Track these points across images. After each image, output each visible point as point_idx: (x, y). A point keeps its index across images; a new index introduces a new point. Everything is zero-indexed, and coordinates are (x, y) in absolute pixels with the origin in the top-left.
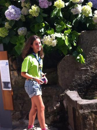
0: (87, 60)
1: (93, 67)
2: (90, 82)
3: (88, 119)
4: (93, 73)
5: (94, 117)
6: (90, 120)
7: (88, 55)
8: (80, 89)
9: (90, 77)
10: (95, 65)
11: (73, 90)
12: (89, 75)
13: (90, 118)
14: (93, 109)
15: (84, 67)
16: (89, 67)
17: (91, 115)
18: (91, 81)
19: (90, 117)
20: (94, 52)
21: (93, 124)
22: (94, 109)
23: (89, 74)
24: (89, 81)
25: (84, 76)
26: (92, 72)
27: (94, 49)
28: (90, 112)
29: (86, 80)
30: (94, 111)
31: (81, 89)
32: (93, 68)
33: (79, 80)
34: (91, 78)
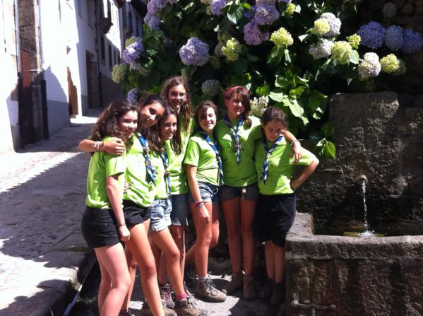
0: (340, 154)
1: (352, 169)
2: (342, 199)
3: (301, 274)
4: (350, 180)
5: (313, 270)
6: (304, 274)
7: (343, 144)
8: (319, 210)
9: (344, 188)
10: (356, 165)
11: (305, 212)
12: (340, 184)
13: (304, 272)
14: (312, 253)
15: (331, 168)
16: (343, 167)
17: (308, 266)
18: (343, 197)
19: (305, 269)
20: (357, 137)
21: (310, 285)
22: (315, 253)
23: (340, 182)
24: (340, 196)
25: (329, 184)
26: (347, 179)
27: (356, 131)
28: (304, 260)
29: (333, 195)
30: (315, 258)
31: (322, 210)
32: (351, 171)
33: (317, 192)
34: (345, 191)
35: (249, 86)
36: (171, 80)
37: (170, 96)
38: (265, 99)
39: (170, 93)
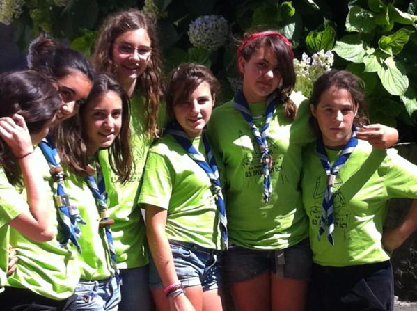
35: (290, 30)
36: (119, 17)
37: (115, 51)
38: (326, 58)
39: (116, 46)
